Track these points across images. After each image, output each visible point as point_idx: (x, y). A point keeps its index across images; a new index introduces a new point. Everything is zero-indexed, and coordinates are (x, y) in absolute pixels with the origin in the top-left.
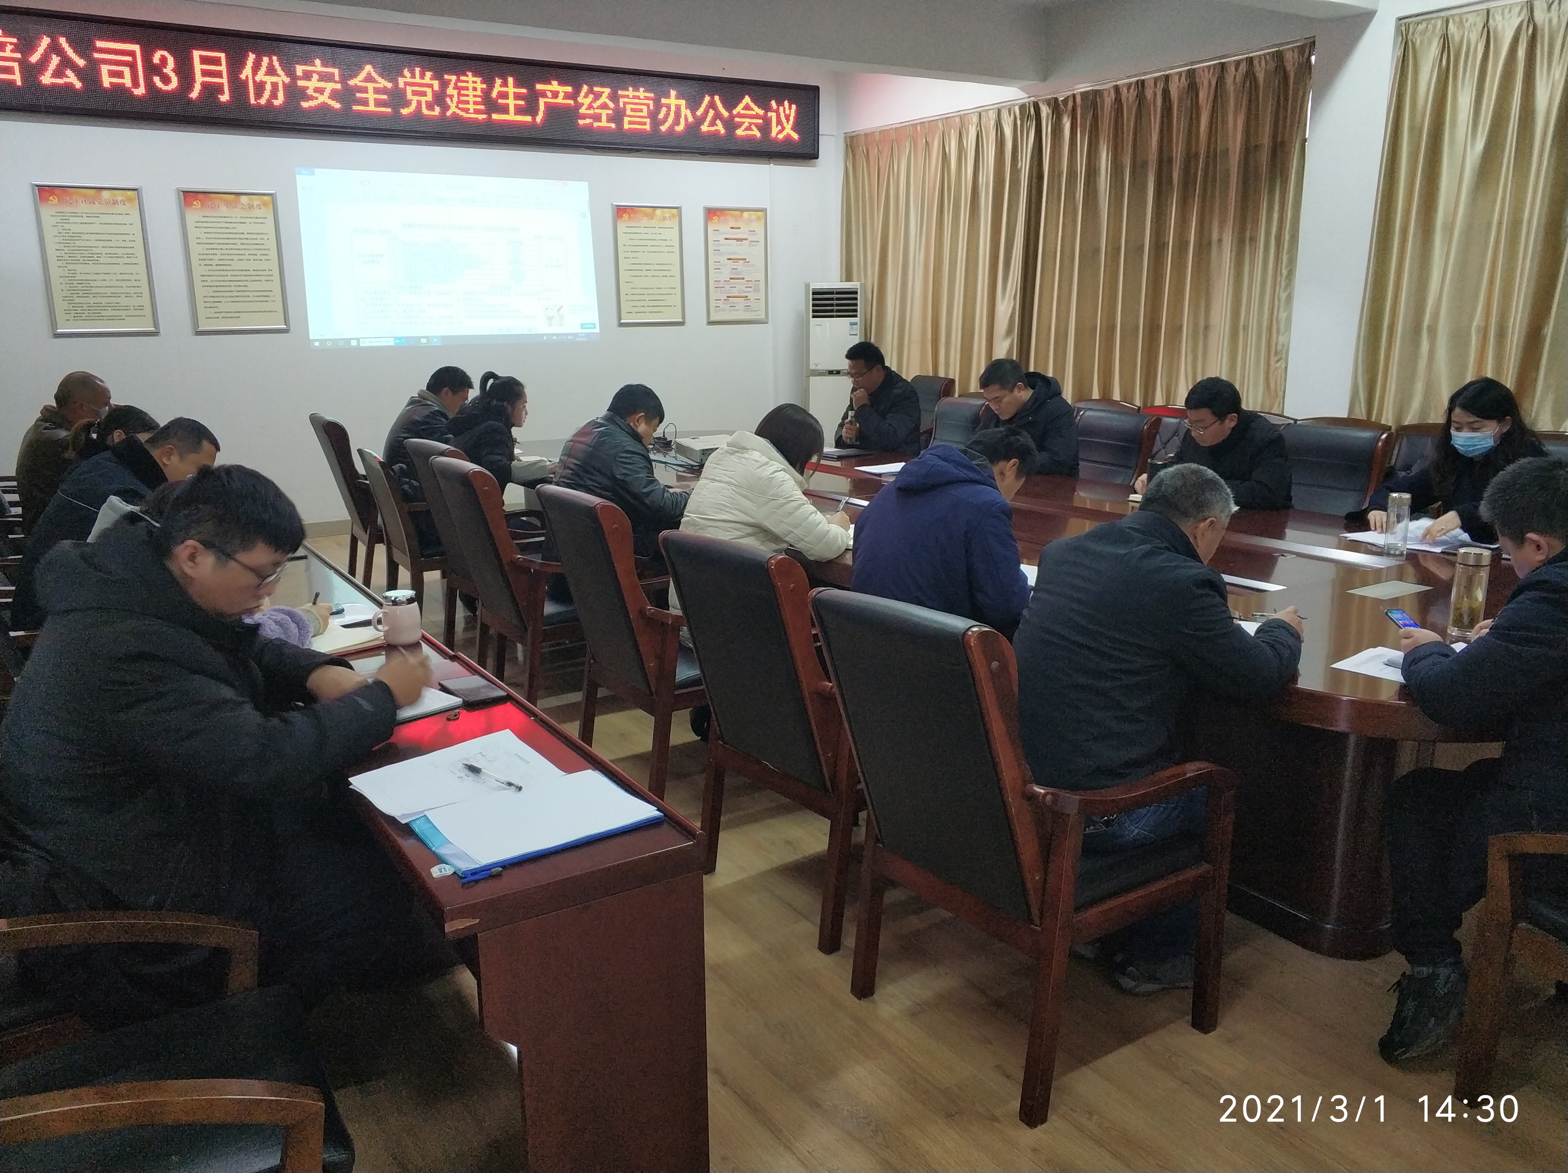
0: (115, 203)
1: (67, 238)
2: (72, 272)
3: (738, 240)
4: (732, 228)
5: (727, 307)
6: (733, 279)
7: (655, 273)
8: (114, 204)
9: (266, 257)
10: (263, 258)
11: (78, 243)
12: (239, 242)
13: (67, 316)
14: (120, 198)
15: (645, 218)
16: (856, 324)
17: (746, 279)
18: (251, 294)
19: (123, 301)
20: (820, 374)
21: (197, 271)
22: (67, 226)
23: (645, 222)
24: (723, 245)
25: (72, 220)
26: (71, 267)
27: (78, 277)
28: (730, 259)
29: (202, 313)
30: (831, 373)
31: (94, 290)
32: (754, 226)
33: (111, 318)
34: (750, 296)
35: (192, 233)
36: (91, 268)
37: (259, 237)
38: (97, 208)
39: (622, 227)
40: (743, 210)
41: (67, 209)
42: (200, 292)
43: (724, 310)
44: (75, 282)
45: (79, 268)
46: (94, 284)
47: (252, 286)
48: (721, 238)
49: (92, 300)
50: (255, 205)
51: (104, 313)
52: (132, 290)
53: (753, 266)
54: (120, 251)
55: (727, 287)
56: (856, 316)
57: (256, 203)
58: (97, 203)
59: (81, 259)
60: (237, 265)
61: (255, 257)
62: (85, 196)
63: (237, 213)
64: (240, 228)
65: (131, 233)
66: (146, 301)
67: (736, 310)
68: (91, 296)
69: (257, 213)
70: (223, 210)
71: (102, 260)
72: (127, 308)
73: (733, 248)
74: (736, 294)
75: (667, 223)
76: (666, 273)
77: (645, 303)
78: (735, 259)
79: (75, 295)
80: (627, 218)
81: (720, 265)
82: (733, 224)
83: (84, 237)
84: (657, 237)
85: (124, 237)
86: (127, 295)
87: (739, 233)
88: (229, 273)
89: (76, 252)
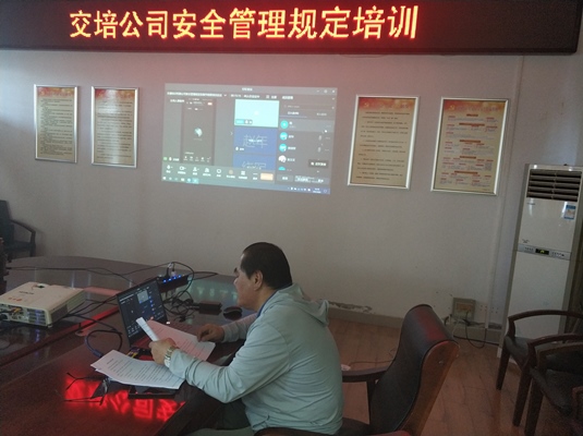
1: (46, 112)
2: (46, 129)
3: (473, 125)
4: (468, 115)
5: (454, 180)
6: (463, 157)
7: (388, 149)
8: (66, 95)
9: (130, 125)
10: (128, 126)
11: (50, 115)
13: (41, 151)
14: (68, 92)
15: (384, 106)
16: (574, 208)
17: (477, 158)
20: (528, 251)
22: (46, 106)
23: (383, 109)
24: (457, 129)
25: (49, 103)
27: (48, 132)
28: (463, 141)
30: (538, 251)
31: (53, 139)
33: (58, 154)
34: (480, 173)
37: (127, 113)
39: (362, 113)
43: (451, 182)
44: (46, 134)
46: (54, 136)
48: (456, 123)
50: (127, 96)
52: (68, 140)
53: (487, 147)
54: (65, 119)
55: (457, 164)
56: (576, 201)
57: (128, 94)
58: (59, 95)
59: (50, 123)
61: (124, 125)
62: (55, 91)
65: (71, 110)
67: (464, 183)
71: (58, 124)
72: (65, 149)
73: (469, 132)
74: (465, 170)
75: (404, 110)
76: (399, 149)
77: (374, 172)
78: (468, 141)
79: (46, 141)
80: (368, 106)
81: (452, 145)
82: (470, 112)
83: (52, 112)
84: (393, 121)
85: (68, 112)
86: (66, 142)
87: (476, 119)
88: (111, 133)
89: (48, 119)
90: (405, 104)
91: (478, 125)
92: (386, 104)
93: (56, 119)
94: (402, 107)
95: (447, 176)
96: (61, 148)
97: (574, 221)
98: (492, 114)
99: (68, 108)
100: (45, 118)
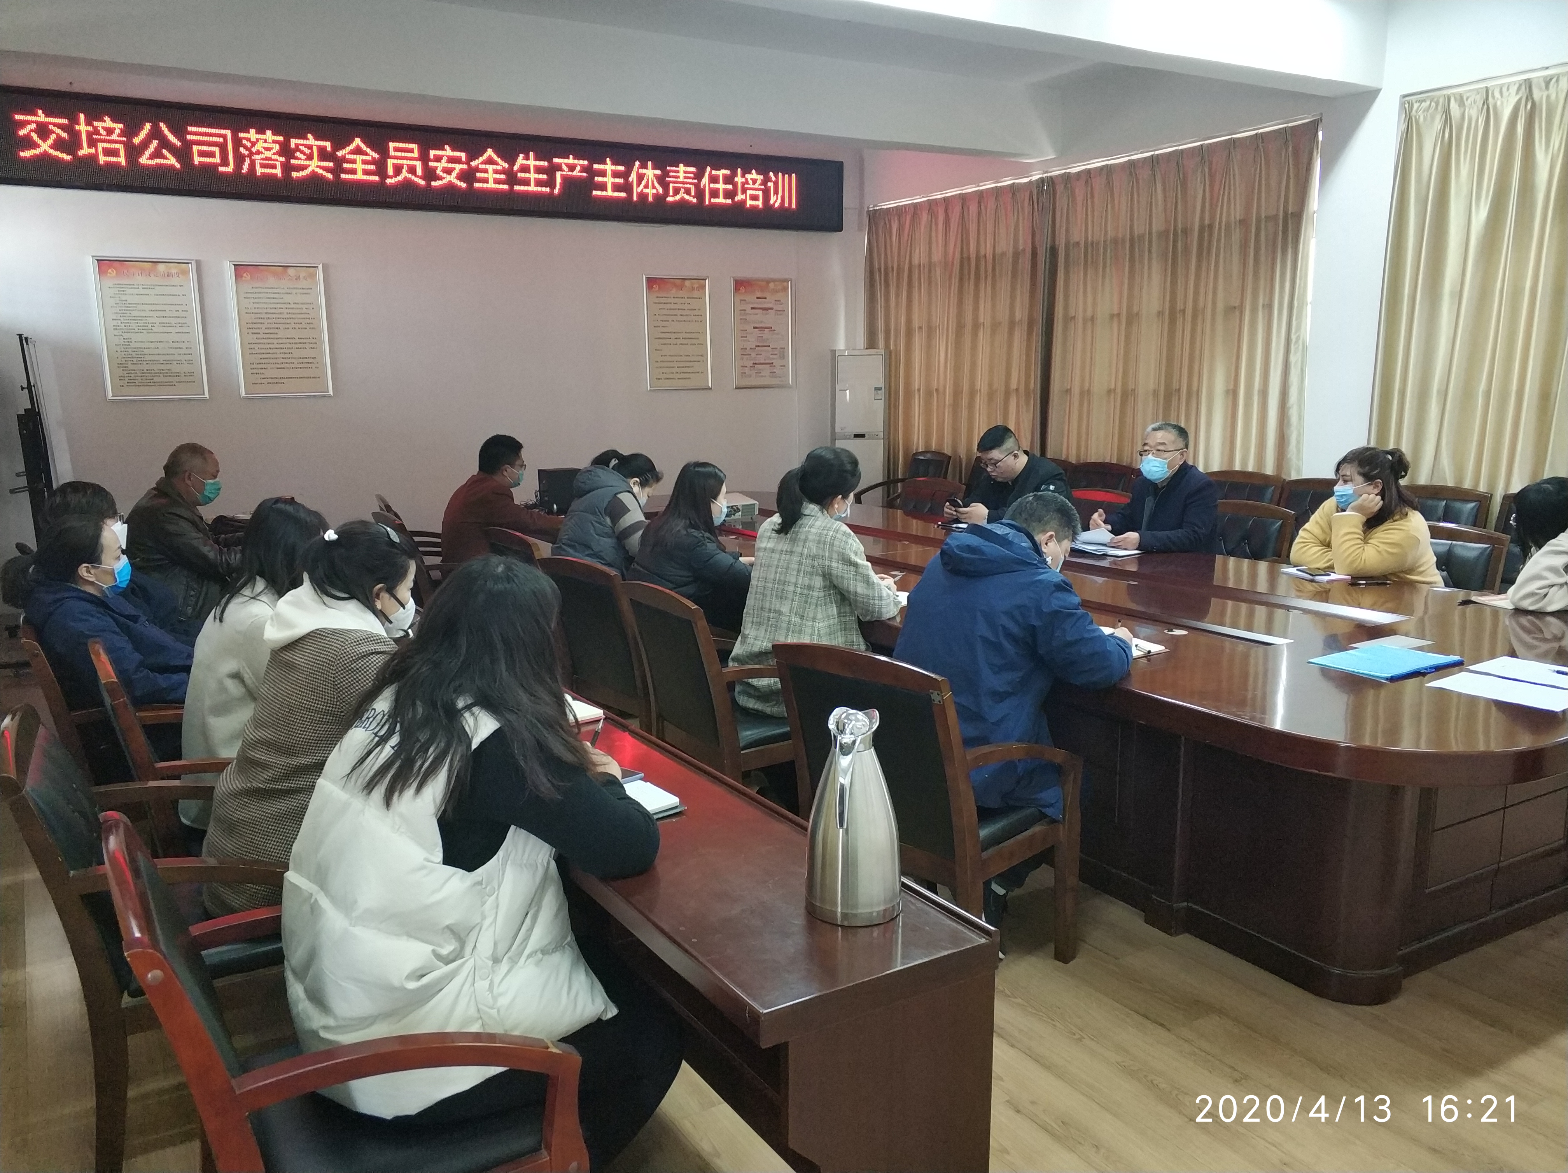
0: (169, 275)
1: (123, 309)
3: (763, 309)
4: (757, 298)
5: (753, 373)
6: (759, 346)
7: (685, 341)
9: (312, 326)
10: (308, 326)
12: (285, 311)
13: (121, 383)
15: (675, 289)
16: (880, 389)
17: (771, 347)
18: (295, 361)
19: (175, 368)
22: (124, 298)
23: (673, 292)
24: (750, 314)
25: (129, 291)
27: (133, 345)
28: (756, 328)
29: (249, 379)
30: (856, 436)
31: (148, 358)
33: (162, 384)
34: (774, 363)
36: (145, 337)
37: (304, 306)
38: (152, 280)
39: (652, 297)
40: (768, 281)
41: (124, 281)
43: (751, 376)
44: (130, 350)
45: (135, 337)
46: (147, 352)
47: (297, 353)
48: (748, 307)
49: (145, 367)
50: (301, 277)
51: (156, 380)
52: (183, 358)
53: (778, 334)
54: (172, 321)
57: (302, 274)
58: (152, 275)
59: (136, 328)
60: (283, 333)
62: (141, 269)
63: (284, 284)
64: (288, 298)
65: (187, 303)
67: (761, 376)
68: (145, 363)
69: (303, 283)
70: (272, 281)
71: (155, 329)
72: (178, 375)
73: (759, 317)
74: (762, 361)
75: (696, 294)
76: (694, 341)
77: (673, 370)
78: (761, 328)
79: (130, 362)
80: (657, 289)
81: (747, 333)
82: (759, 294)
83: (140, 307)
84: (686, 306)
85: (178, 308)
86: (179, 362)
87: (765, 303)
88: (275, 341)
89: (132, 321)
90: (696, 286)
91: (767, 309)
92: (675, 286)
93: (150, 320)
94: (693, 289)
95: (746, 370)
96: (168, 373)
97: (883, 401)
98: (779, 296)
99: (176, 300)
100: (122, 318)
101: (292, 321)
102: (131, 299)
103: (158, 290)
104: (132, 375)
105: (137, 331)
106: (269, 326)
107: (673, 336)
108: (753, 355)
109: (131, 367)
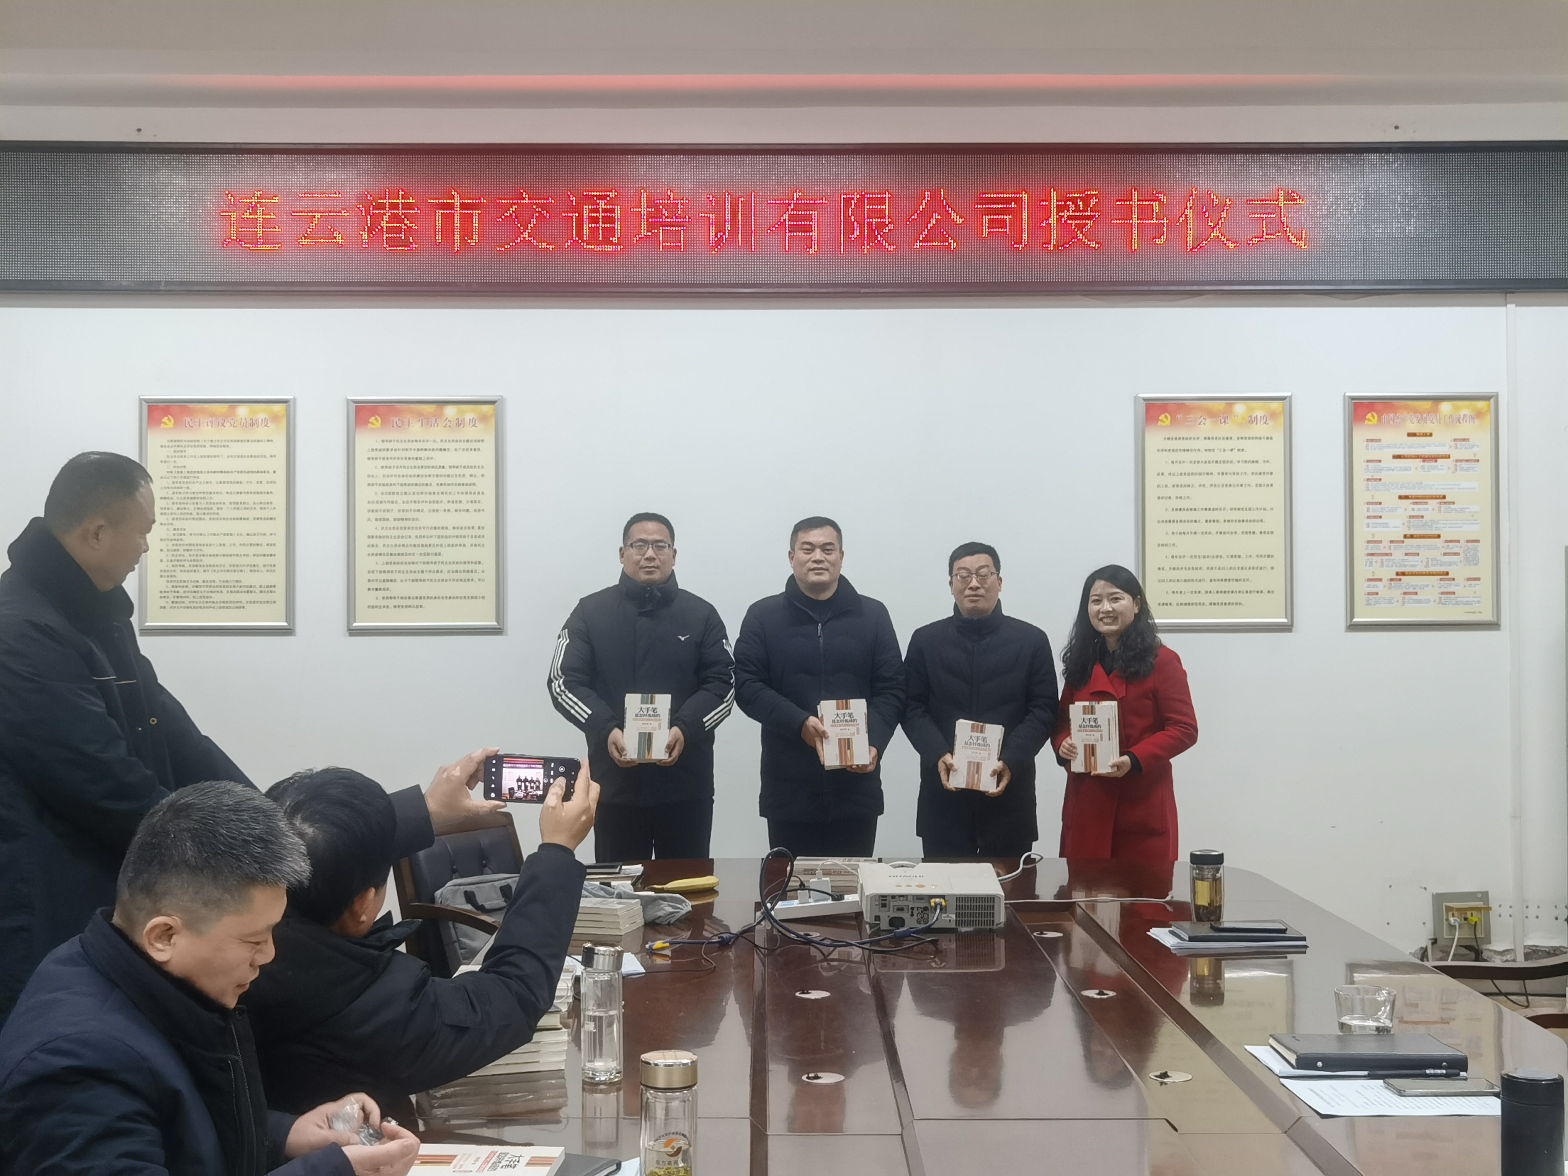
0: (253, 423)
1: (179, 480)
2: (180, 532)
3: (1425, 458)
4: (1410, 435)
6: (1412, 536)
7: (1226, 527)
8: (252, 425)
9: (477, 506)
10: (471, 507)
11: (195, 488)
12: (434, 481)
13: (163, 602)
14: (261, 416)
15: (1208, 421)
17: (1443, 538)
18: (446, 568)
19: (247, 578)
21: (364, 527)
22: (181, 462)
23: (1207, 428)
24: (1389, 469)
25: (190, 451)
26: (178, 524)
27: (187, 540)
28: (1407, 497)
29: (363, 598)
31: (207, 561)
32: (1465, 429)
33: (225, 605)
34: (1454, 572)
35: (363, 467)
36: (207, 526)
37: (468, 472)
38: (228, 432)
39: (1155, 439)
40: (1438, 399)
41: (184, 435)
42: (364, 563)
43: (1390, 601)
44: (181, 548)
45: (191, 526)
46: (207, 550)
47: (449, 554)
48: (1386, 455)
49: (200, 576)
50: (467, 420)
51: (216, 597)
52: (261, 561)
53: (1462, 510)
54: (250, 499)
57: (468, 416)
58: (227, 425)
59: (194, 512)
60: (427, 520)
61: (458, 506)
62: (212, 415)
63: (437, 433)
64: (440, 458)
65: (271, 471)
66: (279, 578)
67: (1419, 601)
68: (201, 569)
69: (469, 432)
70: (416, 429)
71: (223, 514)
72: (250, 590)
74: (1419, 568)
75: (1259, 429)
77: (1202, 587)
78: (1417, 497)
79: (178, 569)
80: (1168, 422)
81: (1382, 510)
82: (1414, 428)
83: (203, 477)
84: (1235, 456)
85: (260, 477)
86: (254, 568)
87: (1428, 445)
88: (413, 533)
89: (189, 501)
91: (1434, 458)
93: (216, 498)
95: (1380, 587)
99: (259, 465)
100: (175, 496)
101: (445, 498)
102: (193, 464)
103: (236, 449)
104: (181, 590)
105: (196, 516)
106: (405, 507)
107: (1202, 516)
108: (1398, 554)
109: (181, 576)
